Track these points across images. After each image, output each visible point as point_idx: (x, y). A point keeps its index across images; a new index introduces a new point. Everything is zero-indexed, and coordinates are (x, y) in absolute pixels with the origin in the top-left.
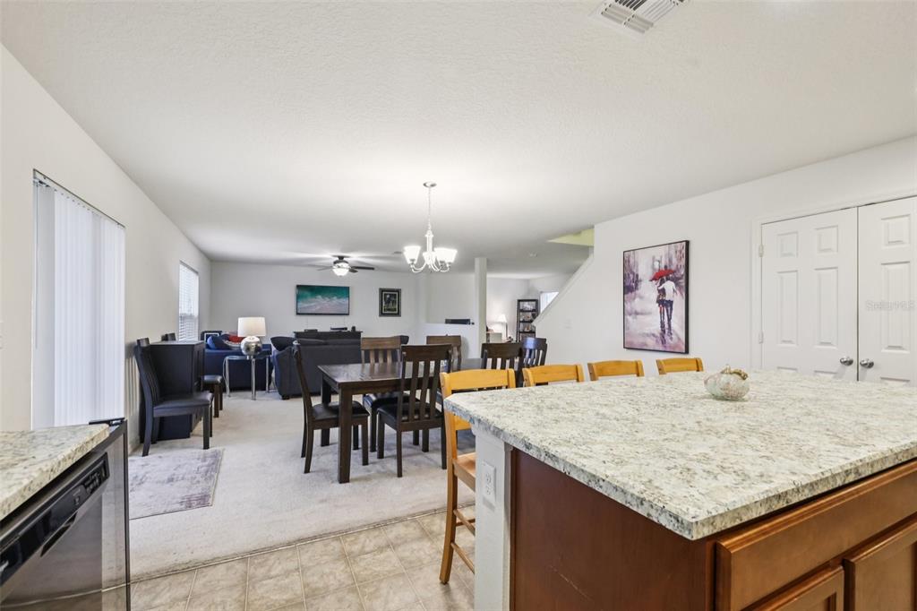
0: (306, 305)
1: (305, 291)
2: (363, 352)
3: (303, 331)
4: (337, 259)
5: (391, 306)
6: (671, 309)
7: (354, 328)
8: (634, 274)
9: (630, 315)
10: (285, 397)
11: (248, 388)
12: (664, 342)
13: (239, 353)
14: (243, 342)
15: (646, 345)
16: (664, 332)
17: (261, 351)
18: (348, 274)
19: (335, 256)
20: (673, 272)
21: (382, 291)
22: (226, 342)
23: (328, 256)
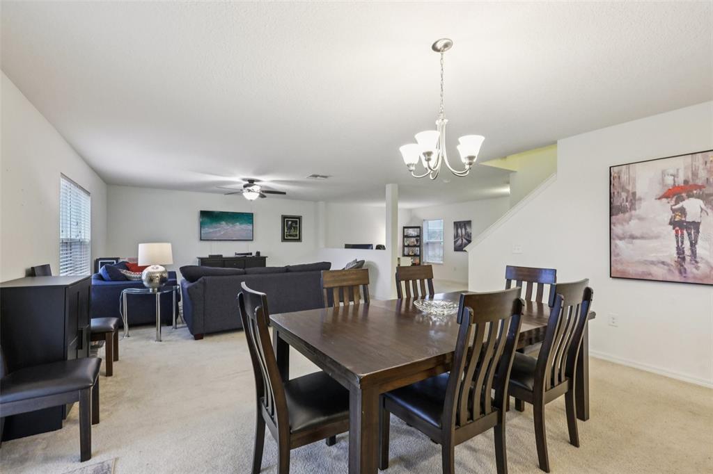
0: (209, 230)
1: (208, 217)
2: (325, 291)
3: (207, 256)
4: (248, 183)
5: (292, 232)
6: (698, 232)
7: (258, 253)
8: (628, 191)
9: (621, 239)
10: (198, 337)
11: (153, 324)
12: (682, 271)
13: (140, 285)
14: (145, 272)
15: (650, 274)
16: (684, 259)
17: (167, 281)
18: (257, 199)
19: (244, 180)
20: (700, 187)
21: (284, 217)
22: (124, 272)
23: (237, 179)
